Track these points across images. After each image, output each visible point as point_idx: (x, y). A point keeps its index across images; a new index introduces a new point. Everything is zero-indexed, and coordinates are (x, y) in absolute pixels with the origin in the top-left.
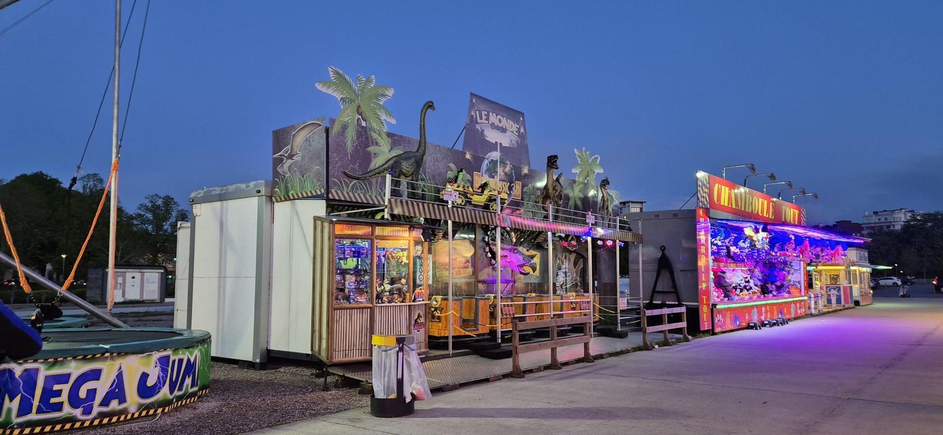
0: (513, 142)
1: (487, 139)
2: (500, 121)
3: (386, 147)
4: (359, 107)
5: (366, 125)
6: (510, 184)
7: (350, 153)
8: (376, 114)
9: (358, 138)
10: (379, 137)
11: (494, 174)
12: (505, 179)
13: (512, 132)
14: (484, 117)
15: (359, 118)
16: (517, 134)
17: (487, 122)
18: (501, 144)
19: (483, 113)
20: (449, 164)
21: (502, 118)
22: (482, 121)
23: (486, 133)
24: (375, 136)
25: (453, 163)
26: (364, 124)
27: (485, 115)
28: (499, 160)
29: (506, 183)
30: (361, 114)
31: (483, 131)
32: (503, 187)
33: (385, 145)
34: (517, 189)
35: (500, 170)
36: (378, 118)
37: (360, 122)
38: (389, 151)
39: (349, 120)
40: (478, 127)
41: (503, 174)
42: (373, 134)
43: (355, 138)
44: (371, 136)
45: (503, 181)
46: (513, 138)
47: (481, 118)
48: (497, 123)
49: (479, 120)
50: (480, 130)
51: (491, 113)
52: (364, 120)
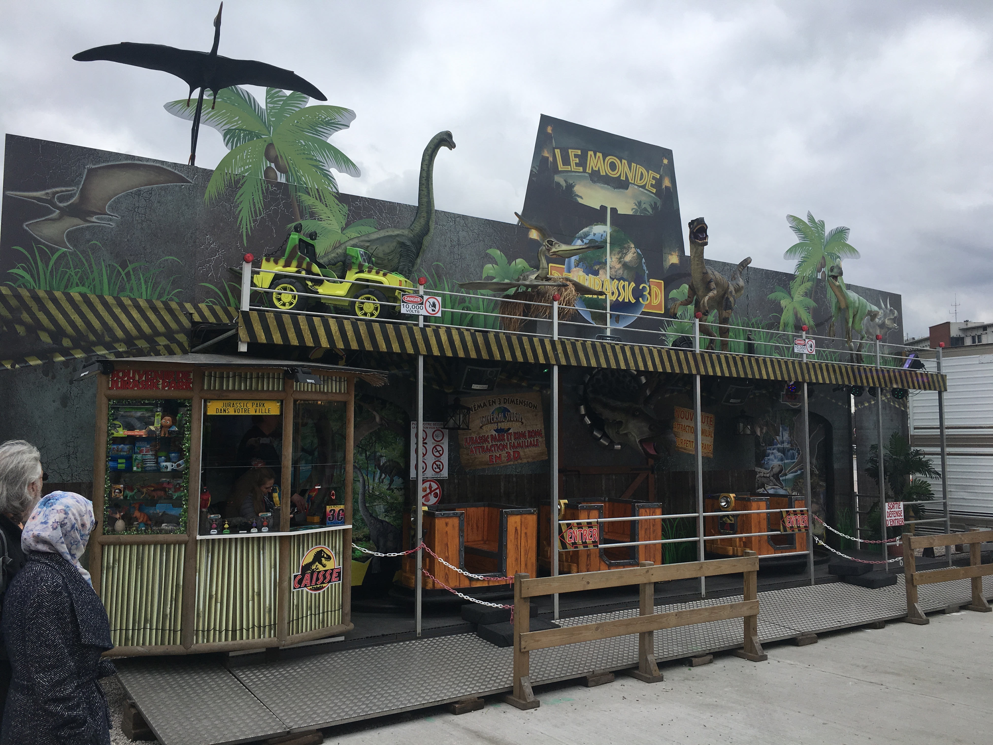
0: (643, 206)
1: (580, 200)
2: (613, 166)
3: (334, 222)
4: (270, 145)
5: (287, 180)
6: (637, 285)
7: (247, 235)
8: (311, 159)
9: (267, 206)
10: (318, 203)
11: (597, 267)
12: (625, 277)
13: (643, 187)
14: (574, 161)
15: (269, 169)
16: (654, 191)
17: (581, 169)
18: (614, 210)
19: (571, 153)
20: (490, 251)
21: (617, 161)
22: (568, 168)
23: (579, 189)
24: (308, 200)
25: (498, 248)
26: (281, 179)
27: (576, 156)
28: (608, 241)
29: (626, 283)
30: (275, 160)
31: (570, 187)
32: (621, 290)
33: (332, 218)
34: (653, 294)
35: (611, 260)
36: (317, 167)
37: (271, 175)
38: (343, 229)
39: (247, 171)
40: (558, 179)
41: (618, 266)
42: (304, 197)
43: (259, 206)
44: (300, 202)
45: (619, 280)
46: (643, 199)
47: (566, 161)
48: (605, 170)
49: (561, 167)
50: (563, 184)
51: (590, 153)
52: (283, 170)
